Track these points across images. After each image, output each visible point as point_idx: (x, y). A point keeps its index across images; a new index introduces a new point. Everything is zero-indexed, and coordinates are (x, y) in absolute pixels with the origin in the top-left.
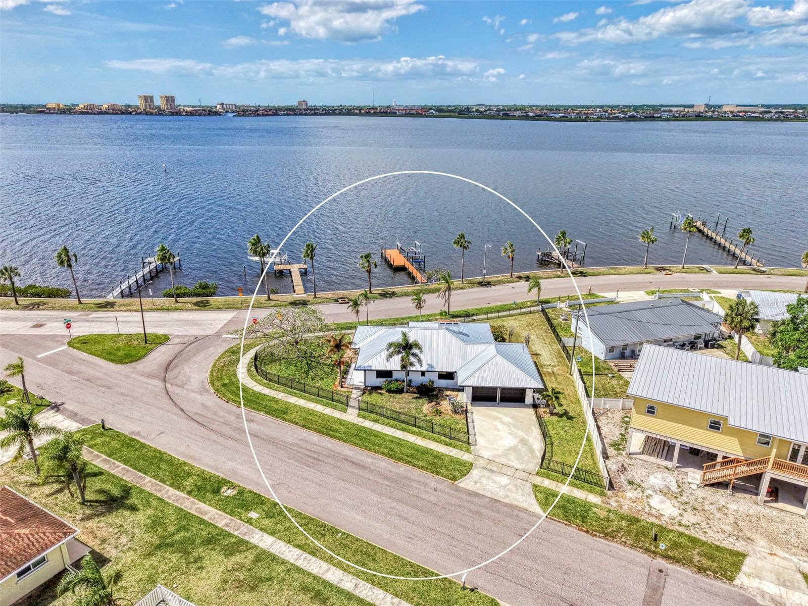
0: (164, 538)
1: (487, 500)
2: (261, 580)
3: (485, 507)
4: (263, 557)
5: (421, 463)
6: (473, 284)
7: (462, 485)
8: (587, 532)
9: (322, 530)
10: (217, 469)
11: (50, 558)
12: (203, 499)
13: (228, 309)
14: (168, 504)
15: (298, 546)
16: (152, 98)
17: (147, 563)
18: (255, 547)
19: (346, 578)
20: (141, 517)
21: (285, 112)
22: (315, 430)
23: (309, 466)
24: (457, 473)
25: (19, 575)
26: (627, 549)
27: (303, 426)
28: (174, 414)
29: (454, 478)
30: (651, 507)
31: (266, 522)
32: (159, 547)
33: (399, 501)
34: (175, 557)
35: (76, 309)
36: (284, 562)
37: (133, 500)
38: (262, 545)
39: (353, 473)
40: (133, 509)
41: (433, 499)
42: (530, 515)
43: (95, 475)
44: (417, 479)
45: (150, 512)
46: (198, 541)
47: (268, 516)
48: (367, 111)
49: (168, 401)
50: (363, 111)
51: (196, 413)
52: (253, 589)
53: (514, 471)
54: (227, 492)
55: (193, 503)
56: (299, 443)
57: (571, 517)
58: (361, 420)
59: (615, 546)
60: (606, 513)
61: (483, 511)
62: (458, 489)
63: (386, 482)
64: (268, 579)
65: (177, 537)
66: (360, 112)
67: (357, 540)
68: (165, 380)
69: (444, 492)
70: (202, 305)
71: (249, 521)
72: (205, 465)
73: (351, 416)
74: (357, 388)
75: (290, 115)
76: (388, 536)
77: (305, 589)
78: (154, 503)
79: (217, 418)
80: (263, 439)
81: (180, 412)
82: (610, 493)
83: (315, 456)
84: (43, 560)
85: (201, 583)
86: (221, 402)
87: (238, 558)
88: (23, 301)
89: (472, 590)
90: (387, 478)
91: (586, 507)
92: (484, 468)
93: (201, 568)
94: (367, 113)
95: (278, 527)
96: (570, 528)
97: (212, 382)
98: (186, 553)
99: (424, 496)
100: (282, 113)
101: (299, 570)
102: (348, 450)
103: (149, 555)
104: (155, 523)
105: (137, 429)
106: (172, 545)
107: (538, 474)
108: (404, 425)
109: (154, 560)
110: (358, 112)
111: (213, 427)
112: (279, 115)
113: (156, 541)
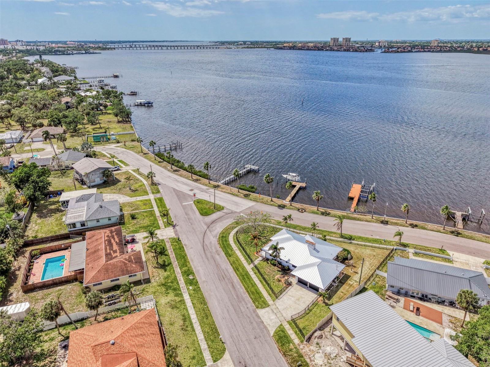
0: (166, 283)
1: (260, 320)
2: (176, 307)
3: (256, 322)
4: (183, 302)
5: (252, 296)
6: (377, 221)
7: (258, 311)
8: (279, 349)
9: (203, 302)
10: (195, 268)
11: (137, 275)
12: (183, 276)
13: (254, 201)
14: (175, 273)
15: (193, 303)
16: (338, 39)
17: (157, 288)
18: (183, 297)
19: (195, 319)
20: (166, 274)
21: (418, 50)
22: (233, 268)
23: (219, 279)
24: (260, 306)
25: (130, 276)
26: (286, 363)
27: (231, 264)
28: (200, 242)
29: (257, 307)
30: (314, 356)
31: (192, 292)
32: (163, 285)
33: (233, 305)
34: (164, 289)
35: (206, 185)
36: (185, 306)
37: (168, 268)
38: (185, 298)
39: (229, 289)
40: (165, 270)
41: (243, 310)
42: (268, 333)
43: (166, 255)
44: (246, 301)
45: (169, 273)
46: (172, 288)
47: (194, 290)
48: (485, 49)
49: (202, 236)
50: (481, 49)
51: (206, 245)
52: (173, 308)
53: (281, 315)
54: (191, 277)
55: (180, 276)
56: (225, 270)
57: (279, 341)
58: (251, 270)
59: (283, 359)
60: (293, 348)
61: (254, 323)
62: (255, 311)
63: (236, 297)
64: (178, 308)
65: (168, 284)
66: (478, 49)
67: (209, 310)
68: (208, 228)
69: (249, 310)
70: (246, 196)
71: (188, 289)
72: (194, 265)
73: (249, 268)
74: (262, 257)
75: (421, 52)
76: (218, 314)
77: (184, 316)
78: (172, 271)
79: (210, 249)
80: (216, 263)
81: (202, 242)
82: (305, 342)
83: (224, 277)
84: (135, 275)
85: (164, 300)
86: (217, 243)
87: (176, 298)
88: (195, 177)
89: (223, 342)
90: (237, 296)
91: (290, 341)
92: (272, 309)
93: (167, 296)
94: (484, 50)
95: (193, 295)
96: (275, 345)
97: (220, 234)
98: (167, 290)
99: (242, 308)
100: (416, 50)
101: (187, 310)
102: (236, 279)
103: (160, 286)
104: (167, 278)
105: (187, 244)
106: (166, 286)
107: (288, 322)
108: (262, 280)
109: (159, 288)
110: (476, 49)
111: (206, 252)
112: (412, 52)
113: (164, 282)
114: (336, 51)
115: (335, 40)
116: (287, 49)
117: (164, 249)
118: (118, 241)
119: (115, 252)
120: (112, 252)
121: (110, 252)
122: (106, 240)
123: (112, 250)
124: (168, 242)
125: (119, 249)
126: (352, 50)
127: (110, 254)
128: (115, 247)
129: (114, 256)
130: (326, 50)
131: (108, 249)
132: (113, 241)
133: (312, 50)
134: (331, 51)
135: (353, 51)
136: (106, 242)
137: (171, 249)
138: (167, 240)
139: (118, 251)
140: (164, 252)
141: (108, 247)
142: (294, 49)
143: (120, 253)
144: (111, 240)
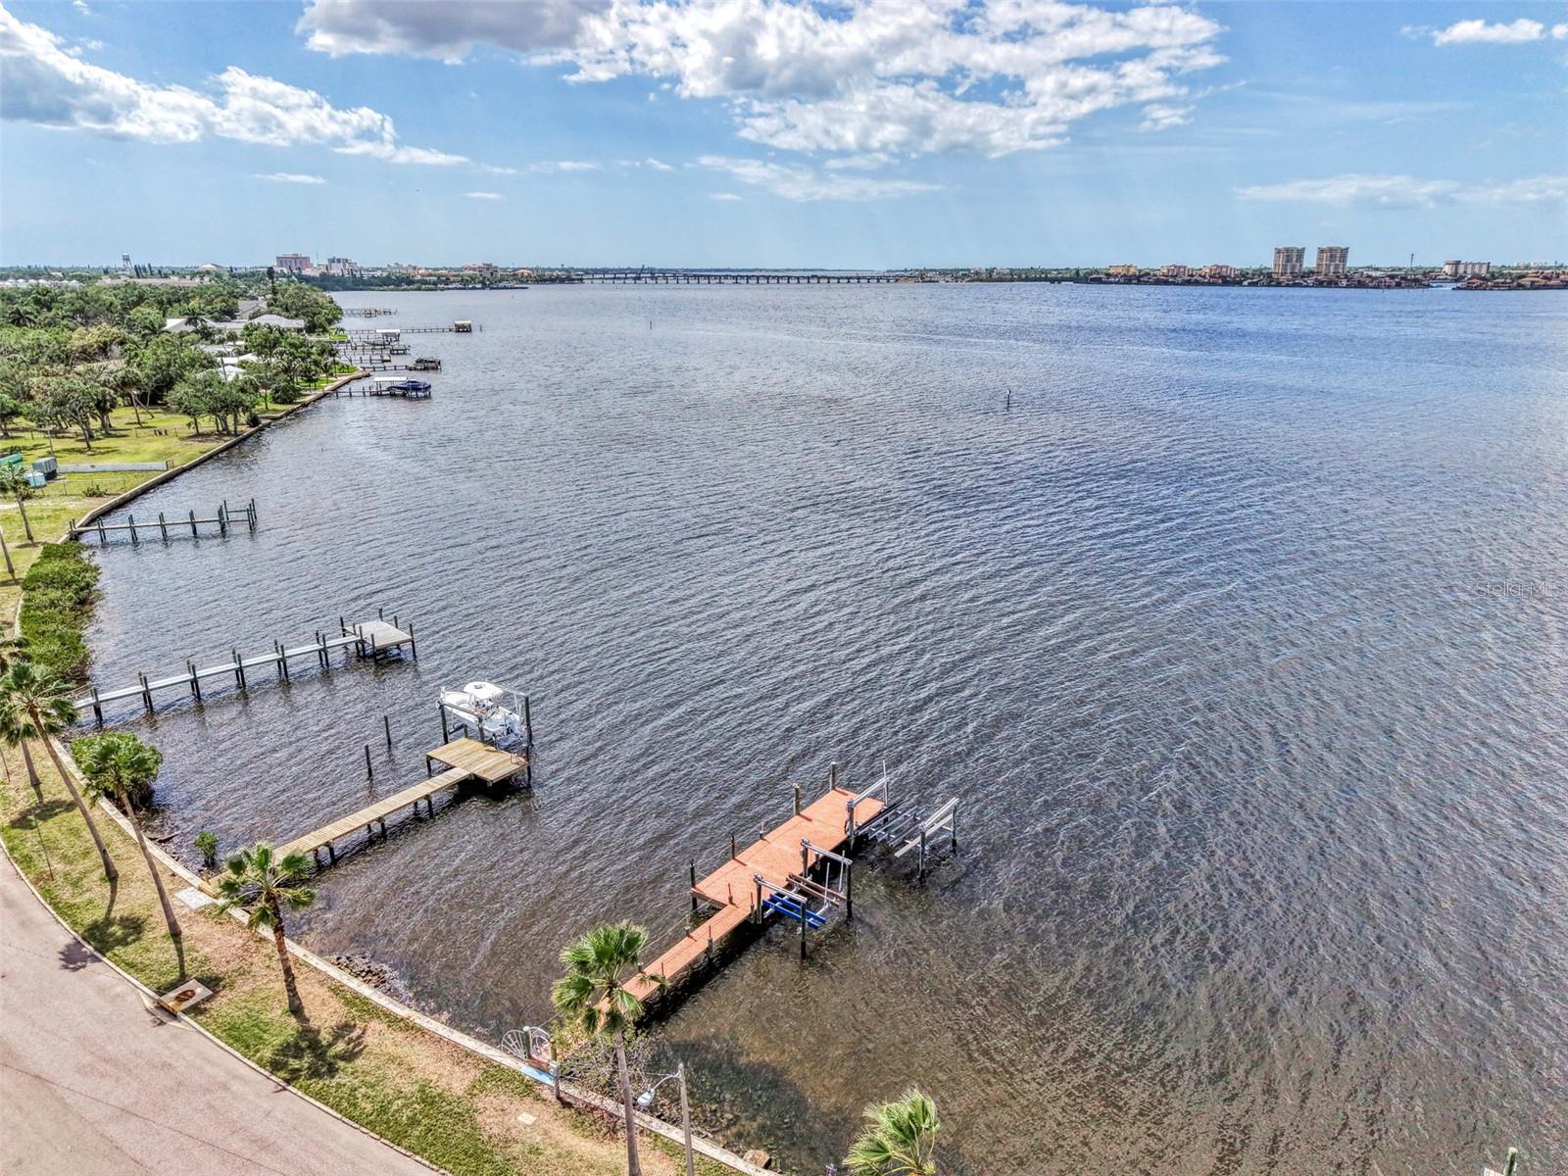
16: (1302, 253)
114: (1287, 286)
115: (1292, 255)
116: (1117, 283)
126: (1344, 282)
130: (1250, 284)
133: (1203, 284)
134: (1269, 285)
135: (1348, 286)
142: (1139, 282)
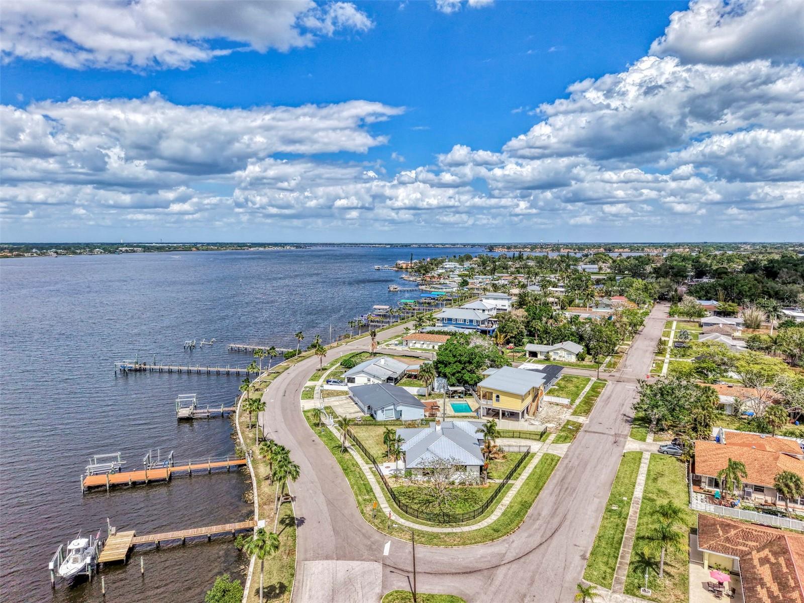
18: (644, 495)
79: (543, 528)
117: (636, 568)
118: (759, 588)
119: (764, 561)
120: (773, 560)
121: (776, 559)
122: (794, 589)
123: (772, 564)
124: (618, 581)
125: (754, 567)
127: (775, 554)
128: (765, 572)
129: (766, 552)
131: (784, 565)
132: (775, 588)
136: (792, 583)
137: (621, 563)
138: (618, 587)
139: (756, 562)
140: (639, 562)
141: (785, 570)
143: (752, 559)
144: (780, 590)
